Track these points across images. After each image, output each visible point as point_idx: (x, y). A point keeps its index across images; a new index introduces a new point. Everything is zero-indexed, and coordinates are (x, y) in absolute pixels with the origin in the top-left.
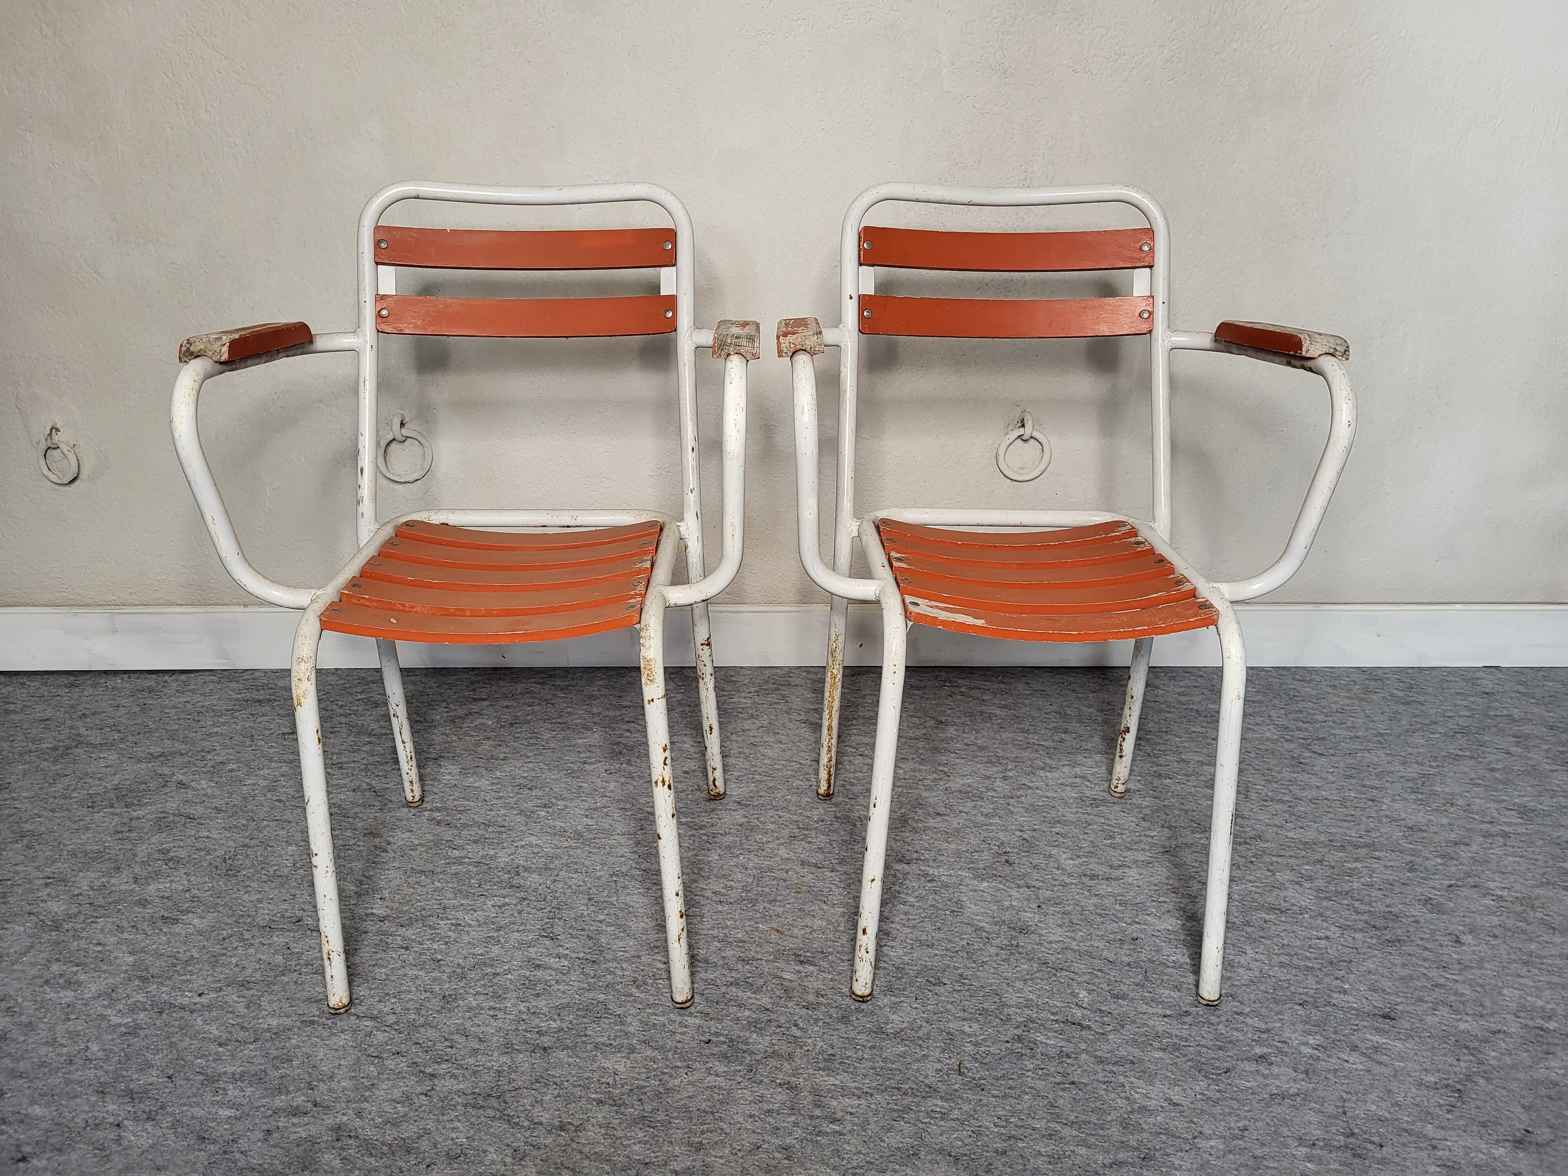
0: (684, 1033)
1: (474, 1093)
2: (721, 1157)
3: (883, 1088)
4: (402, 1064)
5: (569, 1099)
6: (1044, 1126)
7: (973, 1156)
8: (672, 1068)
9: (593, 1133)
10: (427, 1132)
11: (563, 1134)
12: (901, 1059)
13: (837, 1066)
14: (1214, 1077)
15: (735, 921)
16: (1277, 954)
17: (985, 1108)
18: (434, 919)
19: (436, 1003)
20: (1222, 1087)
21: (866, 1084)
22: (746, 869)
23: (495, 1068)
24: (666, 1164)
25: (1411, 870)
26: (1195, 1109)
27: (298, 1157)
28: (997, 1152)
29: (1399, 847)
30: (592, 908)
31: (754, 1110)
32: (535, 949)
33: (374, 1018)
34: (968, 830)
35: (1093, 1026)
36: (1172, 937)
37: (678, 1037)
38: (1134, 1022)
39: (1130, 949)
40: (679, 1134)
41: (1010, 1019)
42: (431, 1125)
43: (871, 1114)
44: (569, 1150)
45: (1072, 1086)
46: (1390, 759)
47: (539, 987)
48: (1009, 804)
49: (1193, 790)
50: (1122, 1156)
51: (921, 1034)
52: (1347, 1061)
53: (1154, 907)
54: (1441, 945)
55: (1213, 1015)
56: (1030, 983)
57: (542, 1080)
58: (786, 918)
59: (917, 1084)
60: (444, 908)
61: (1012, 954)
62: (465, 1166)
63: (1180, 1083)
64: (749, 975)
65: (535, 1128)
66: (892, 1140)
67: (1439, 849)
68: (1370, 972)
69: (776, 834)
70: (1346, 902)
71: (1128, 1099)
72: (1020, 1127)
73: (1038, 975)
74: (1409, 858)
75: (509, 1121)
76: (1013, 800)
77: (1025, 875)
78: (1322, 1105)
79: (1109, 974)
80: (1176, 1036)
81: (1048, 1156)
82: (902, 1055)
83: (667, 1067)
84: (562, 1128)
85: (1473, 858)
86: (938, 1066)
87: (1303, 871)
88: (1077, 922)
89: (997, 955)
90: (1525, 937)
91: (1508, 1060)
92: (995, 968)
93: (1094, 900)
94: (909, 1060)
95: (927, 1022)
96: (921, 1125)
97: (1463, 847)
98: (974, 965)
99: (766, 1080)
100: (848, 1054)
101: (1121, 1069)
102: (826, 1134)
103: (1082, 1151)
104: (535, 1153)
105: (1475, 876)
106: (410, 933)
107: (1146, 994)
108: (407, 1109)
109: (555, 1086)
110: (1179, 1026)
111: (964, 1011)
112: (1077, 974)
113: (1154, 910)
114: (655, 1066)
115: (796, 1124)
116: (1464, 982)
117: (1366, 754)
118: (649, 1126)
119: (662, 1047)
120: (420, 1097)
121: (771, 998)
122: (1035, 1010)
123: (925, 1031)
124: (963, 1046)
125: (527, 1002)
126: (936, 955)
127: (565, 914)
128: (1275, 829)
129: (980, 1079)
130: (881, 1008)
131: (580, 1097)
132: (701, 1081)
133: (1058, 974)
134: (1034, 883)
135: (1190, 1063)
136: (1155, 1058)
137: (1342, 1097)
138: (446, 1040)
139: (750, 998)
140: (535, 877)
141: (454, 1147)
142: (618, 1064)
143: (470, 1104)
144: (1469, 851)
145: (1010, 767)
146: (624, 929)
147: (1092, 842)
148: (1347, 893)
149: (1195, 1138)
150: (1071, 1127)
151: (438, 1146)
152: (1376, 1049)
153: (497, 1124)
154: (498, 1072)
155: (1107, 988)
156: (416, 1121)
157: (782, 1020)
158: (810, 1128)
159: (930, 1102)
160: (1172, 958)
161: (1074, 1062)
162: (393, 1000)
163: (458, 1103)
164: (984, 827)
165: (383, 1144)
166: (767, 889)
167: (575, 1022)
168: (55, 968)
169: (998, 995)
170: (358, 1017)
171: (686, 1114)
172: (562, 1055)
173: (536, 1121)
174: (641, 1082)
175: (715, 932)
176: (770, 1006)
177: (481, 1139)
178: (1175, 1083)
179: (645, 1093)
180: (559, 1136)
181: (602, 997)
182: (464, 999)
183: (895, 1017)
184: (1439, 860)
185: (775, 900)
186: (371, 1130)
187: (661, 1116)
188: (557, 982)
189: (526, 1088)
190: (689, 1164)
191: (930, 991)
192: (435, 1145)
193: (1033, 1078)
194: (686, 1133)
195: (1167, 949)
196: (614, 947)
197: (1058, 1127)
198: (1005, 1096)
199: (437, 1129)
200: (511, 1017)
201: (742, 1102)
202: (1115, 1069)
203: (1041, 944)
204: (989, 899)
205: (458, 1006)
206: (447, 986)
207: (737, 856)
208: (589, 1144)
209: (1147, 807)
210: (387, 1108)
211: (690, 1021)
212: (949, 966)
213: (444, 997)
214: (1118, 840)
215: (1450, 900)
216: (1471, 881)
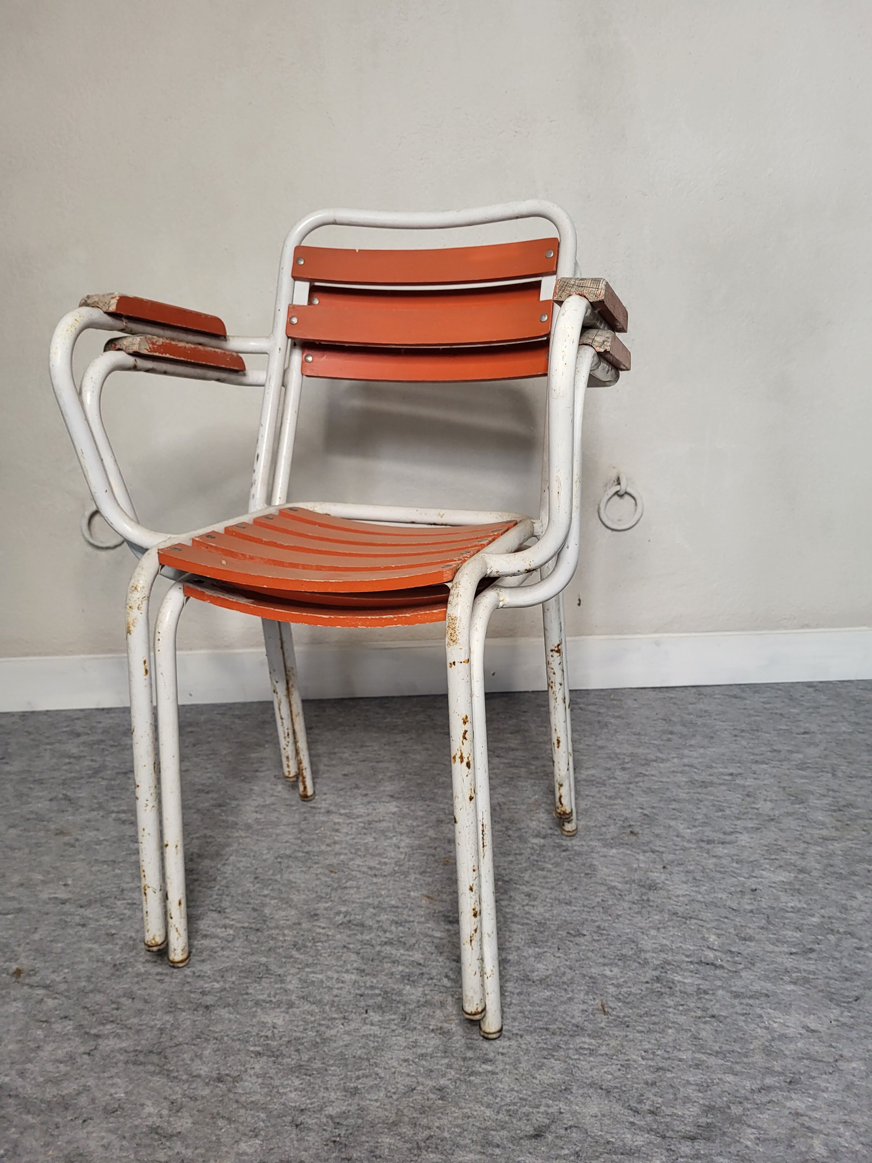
0: (341, 988)
1: (136, 1051)
2: (376, 1100)
4: (69, 1026)
5: (227, 1053)
6: (690, 1057)
7: (623, 1088)
8: (329, 1020)
9: (250, 1083)
10: (86, 1089)
11: (221, 1085)
12: (548, 1002)
14: (845, 1005)
15: (389, 890)
17: (632, 1043)
18: (112, 900)
19: (107, 971)
20: (854, 1013)
21: (516, 1027)
22: (399, 848)
23: (158, 1026)
24: (321, 1109)
26: (831, 1034)
28: (646, 1083)
30: (258, 885)
31: (408, 1055)
33: (46, 987)
34: (595, 810)
35: (725, 965)
36: (787, 887)
37: (335, 992)
38: (763, 960)
39: (751, 899)
40: (335, 1080)
41: (648, 963)
42: (91, 1082)
44: (226, 1100)
45: (713, 1019)
48: (629, 789)
49: (787, 772)
50: (769, 1081)
51: (565, 979)
53: (767, 864)
55: (835, 950)
57: (203, 1036)
58: (435, 886)
59: (564, 1024)
60: (122, 891)
61: (643, 907)
62: (122, 1120)
63: (814, 1012)
64: (402, 935)
65: (193, 1081)
66: (544, 1077)
69: (425, 820)
71: (767, 1028)
72: (666, 1059)
73: (669, 923)
75: (168, 1075)
76: (631, 786)
77: (649, 842)
79: (734, 920)
80: (805, 971)
81: (697, 1085)
82: (548, 999)
83: (324, 1019)
84: (220, 1079)
86: (584, 1007)
88: (700, 878)
89: (630, 909)
92: (629, 919)
93: (714, 860)
94: (555, 1003)
95: (571, 969)
96: (571, 1062)
98: (610, 918)
99: (419, 1027)
101: (757, 1002)
102: (479, 1074)
103: (730, 1078)
104: (192, 1104)
106: (88, 912)
107: (771, 936)
108: (69, 1068)
109: (215, 1041)
110: (806, 962)
111: (604, 957)
112: (705, 921)
113: (768, 866)
114: (313, 1019)
115: (449, 1066)
118: (306, 1075)
119: (320, 1001)
120: (84, 1056)
121: (423, 954)
123: (569, 976)
124: (606, 988)
126: (574, 911)
127: (233, 891)
128: (863, 799)
129: (624, 1017)
130: (526, 958)
131: (239, 1050)
132: (356, 1030)
133: (688, 922)
134: (657, 849)
135: (821, 994)
136: (787, 990)
138: (113, 1003)
141: (112, 1102)
142: (276, 1018)
143: (131, 1061)
145: (627, 760)
146: (288, 902)
147: (705, 815)
149: (836, 1061)
150: (716, 1056)
151: (97, 1101)
153: (156, 1078)
154: (161, 1030)
155: (734, 932)
157: (434, 972)
158: (463, 1069)
159: (578, 1040)
160: (790, 905)
161: (712, 998)
162: (66, 971)
163: (119, 1061)
164: (609, 807)
165: (42, 1102)
166: (417, 864)
167: (237, 982)
169: (634, 942)
170: (31, 986)
171: (342, 1061)
172: (224, 1012)
173: (195, 1074)
174: (298, 1034)
175: (370, 901)
176: (422, 962)
177: (139, 1094)
178: (809, 1012)
179: (303, 1044)
180: (217, 1086)
181: (264, 960)
182: (133, 966)
183: (540, 966)
185: (424, 871)
186: (31, 1088)
187: (318, 1064)
188: (223, 949)
189: (187, 1044)
190: (344, 1108)
191: (571, 941)
192: (93, 1101)
193: (674, 1014)
194: (342, 1079)
195: (784, 898)
196: (277, 917)
197: (704, 1057)
198: (650, 1031)
199: (97, 1086)
200: (177, 981)
201: (396, 1047)
202: (751, 1002)
203: (670, 898)
204: (618, 862)
205: (127, 973)
206: (118, 956)
207: (391, 838)
208: (246, 1093)
209: (749, 786)
210: (50, 1067)
211: (347, 977)
212: (587, 920)
213: (115, 965)
214: (728, 812)
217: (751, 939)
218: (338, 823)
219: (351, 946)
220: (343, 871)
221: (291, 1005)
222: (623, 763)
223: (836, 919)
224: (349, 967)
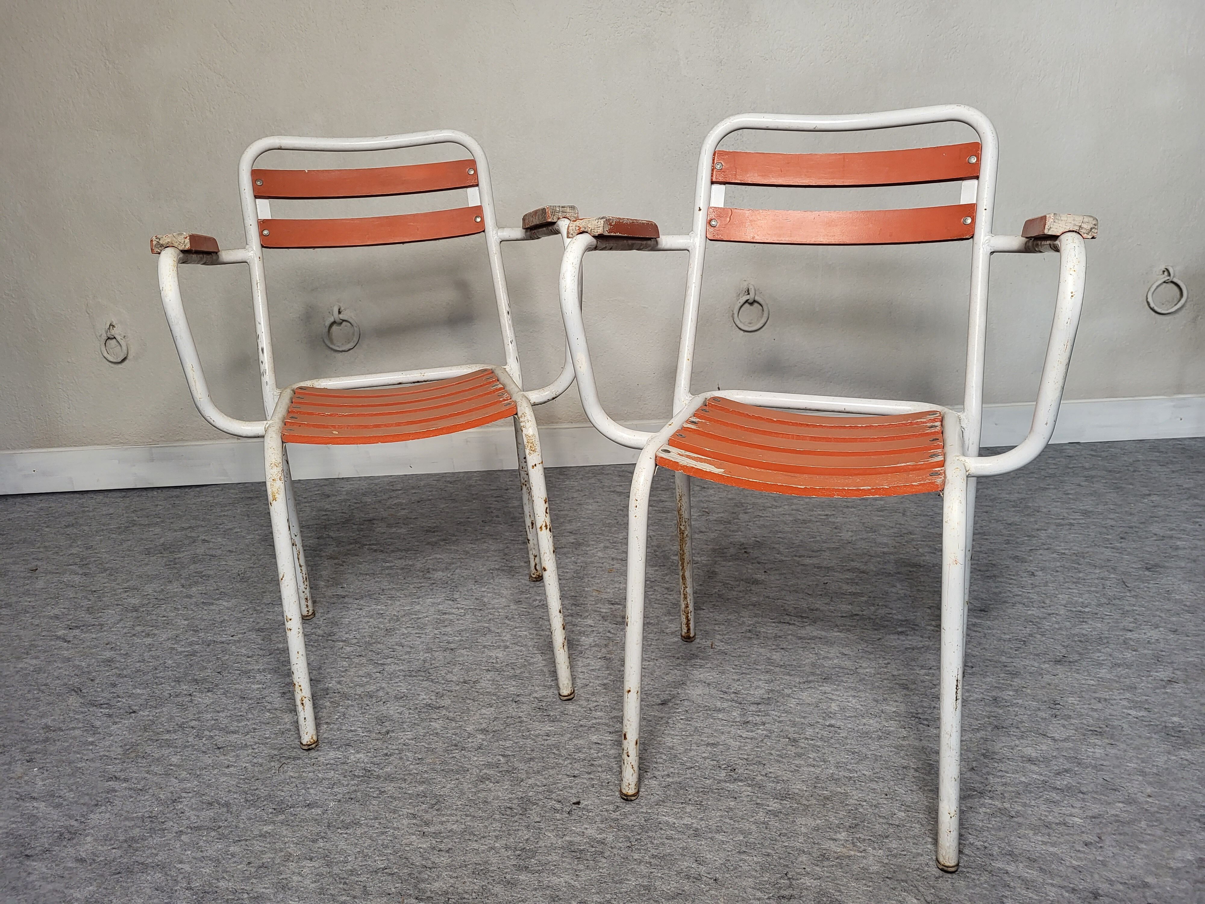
1: (410, 670)
4: (364, 660)
5: (467, 671)
7: (719, 682)
9: (484, 684)
10: (382, 688)
11: (466, 685)
14: (872, 643)
17: (728, 663)
19: (382, 633)
20: (876, 646)
23: (422, 659)
26: (857, 656)
28: (735, 680)
32: (443, 606)
33: (344, 641)
34: (720, 539)
35: (797, 624)
36: (849, 581)
39: (822, 588)
42: (384, 685)
44: (470, 691)
46: (1000, 492)
47: (446, 622)
50: (811, 678)
53: (839, 568)
54: (1021, 577)
57: (451, 663)
58: (602, 584)
59: (685, 655)
61: (747, 594)
62: (407, 701)
63: (850, 646)
64: (579, 611)
65: (449, 683)
75: (432, 681)
77: (756, 558)
79: (808, 600)
81: (766, 680)
82: (677, 643)
84: (465, 682)
86: (699, 646)
89: (737, 595)
91: (1057, 626)
92: (735, 601)
94: (681, 644)
96: (688, 671)
98: (722, 600)
103: (787, 677)
105: (1048, 544)
108: (368, 679)
109: (460, 665)
111: (716, 622)
116: (1034, 593)
117: (985, 490)
118: (519, 679)
119: (526, 645)
120: (376, 674)
122: (760, 618)
124: (715, 636)
125: (439, 629)
129: (725, 650)
131: (476, 669)
133: (776, 601)
134: (762, 561)
135: (856, 637)
141: (399, 694)
153: (426, 682)
154: (424, 660)
157: (601, 630)
159: (694, 662)
160: (849, 591)
161: (785, 640)
162: (355, 633)
163: (400, 675)
164: (731, 537)
165: (355, 695)
166: (590, 572)
167: (470, 637)
168: (138, 628)
169: (737, 613)
170: (333, 641)
172: (464, 652)
173: (449, 680)
174: (513, 661)
176: (593, 625)
177: (416, 690)
178: (846, 646)
179: (516, 665)
180: (464, 686)
181: (486, 625)
182: (399, 630)
183: (672, 627)
185: (594, 577)
188: (458, 620)
189: (442, 667)
193: (757, 648)
195: (846, 587)
197: (772, 668)
198: (740, 656)
199: (388, 687)
200: (430, 637)
202: (809, 641)
203: (766, 589)
204: (733, 569)
205: (396, 633)
206: (388, 625)
207: (570, 558)
208: (483, 688)
209: (838, 522)
210: (356, 679)
213: (387, 630)
215: (1031, 556)
216: (1046, 547)
221: (507, 647)
222: (746, 509)
223: (878, 598)
224: (544, 628)
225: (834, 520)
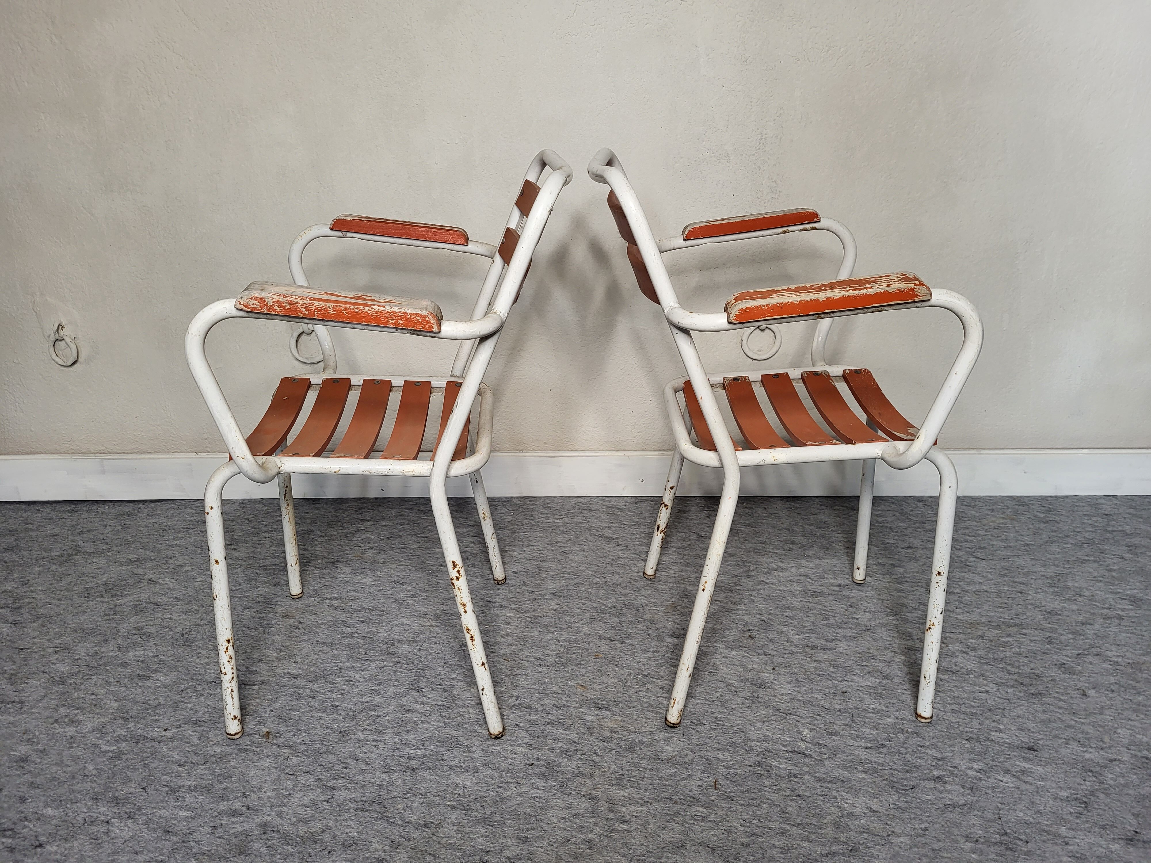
0: (514, 758)
1: (362, 801)
2: (541, 847)
3: (659, 798)
4: (311, 780)
5: (430, 805)
6: (777, 826)
7: (725, 848)
8: (505, 783)
9: (448, 830)
10: (329, 828)
11: (427, 830)
12: (673, 778)
13: (626, 783)
14: (903, 792)
15: (551, 679)
16: (949, 704)
17: (734, 813)
18: (333, 677)
19: (334, 736)
20: (909, 799)
21: (647, 796)
22: (559, 641)
23: (377, 783)
24: (501, 852)
25: (1049, 643)
26: (888, 815)
27: (236, 845)
28: (743, 844)
29: (1041, 626)
30: (447, 669)
31: (565, 814)
32: (406, 698)
33: (290, 747)
34: (721, 614)
35: (813, 754)
36: (872, 691)
37: (510, 761)
38: (844, 752)
39: (840, 700)
40: (511, 831)
41: (753, 749)
42: (331, 823)
43: (650, 817)
44: (431, 841)
45: (798, 798)
46: (1033, 562)
47: (409, 725)
50: (835, 848)
51: (687, 760)
52: (1002, 781)
53: (859, 669)
54: (1072, 697)
55: (902, 747)
56: (767, 723)
57: (411, 792)
58: (588, 676)
59: (684, 796)
60: (340, 669)
61: (753, 703)
62: (356, 853)
63: (878, 796)
64: (561, 717)
65: (406, 826)
66: (666, 836)
67: (1070, 627)
68: (1018, 717)
69: (581, 617)
70: (1001, 666)
71: (839, 807)
72: (759, 827)
73: (773, 718)
74: (1048, 634)
75: (387, 820)
76: (754, 593)
77: (763, 646)
78: (983, 813)
79: (825, 718)
80: (875, 762)
81: (781, 848)
82: (673, 775)
83: (502, 782)
84: (426, 826)
85: (1096, 634)
86: (700, 783)
87: (969, 644)
88: (802, 680)
89: (743, 703)
90: (1135, 692)
91: (1122, 781)
92: (741, 713)
93: (815, 664)
94: (678, 779)
95: (692, 752)
96: (687, 825)
97: (1088, 627)
98: (726, 711)
99: (573, 793)
100: (634, 774)
101: (834, 786)
102: (618, 831)
103: (806, 844)
104: (406, 843)
105: (1097, 647)
106: (315, 686)
107: (853, 732)
108: (314, 812)
109: (420, 796)
110: (877, 755)
111: (719, 743)
112: (801, 717)
113: (858, 672)
114: (493, 782)
115: (596, 824)
116: (1089, 724)
117: (1016, 559)
118: (489, 825)
119: (498, 768)
120: (324, 803)
121: (577, 734)
122: (771, 743)
123: (690, 758)
124: (718, 769)
125: (400, 736)
126: (698, 704)
127: (427, 673)
129: (730, 792)
130: (657, 741)
131: (439, 804)
132: (526, 793)
133: (788, 717)
134: (770, 652)
135: (885, 782)
136: (859, 778)
137: (998, 807)
138: (342, 763)
139: (562, 734)
140: (406, 647)
141: (348, 839)
142: (466, 780)
143: (359, 808)
144: (1093, 629)
145: (752, 568)
147: (813, 622)
148: (1002, 659)
149: (889, 835)
150: (797, 827)
151: (337, 838)
152: (1023, 772)
153: (380, 822)
154: (380, 785)
155: (824, 728)
156: (320, 820)
157: (586, 749)
158: (606, 827)
159: (694, 809)
160: (872, 706)
161: (800, 781)
162: (304, 734)
163: (351, 808)
164: (734, 612)
165: (297, 836)
166: (574, 656)
167: (435, 750)
168: (62, 711)
169: (743, 732)
170: (279, 746)
171: (516, 816)
172: (426, 774)
173: (407, 820)
174: (483, 794)
175: (536, 687)
176: (576, 740)
177: (368, 834)
178: (874, 796)
179: (486, 801)
180: (424, 831)
181: (454, 733)
182: (354, 734)
183: (668, 748)
184: (1070, 636)
185: (580, 664)
186: (288, 826)
187: (498, 818)
188: (422, 722)
189: (400, 797)
190: (518, 852)
191: (693, 729)
192: (334, 837)
193: (769, 792)
194: (516, 830)
195: (868, 700)
196: (463, 697)
197: (788, 827)
198: (749, 805)
199: (336, 826)
200: (389, 747)
201: (556, 808)
202: (829, 785)
203: (775, 696)
204: (737, 663)
205: (350, 739)
206: (343, 724)
207: (552, 633)
208: (446, 837)
209: (853, 597)
210: (300, 810)
211: (518, 750)
212: (707, 712)
213: (341, 732)
214: (832, 621)
215: (1079, 664)
216: (1094, 651)
217: (836, 734)
218: (510, 617)
219: (522, 725)
220: (514, 660)
221: (476, 770)
222: (749, 571)
223: (907, 721)
225: (848, 593)
